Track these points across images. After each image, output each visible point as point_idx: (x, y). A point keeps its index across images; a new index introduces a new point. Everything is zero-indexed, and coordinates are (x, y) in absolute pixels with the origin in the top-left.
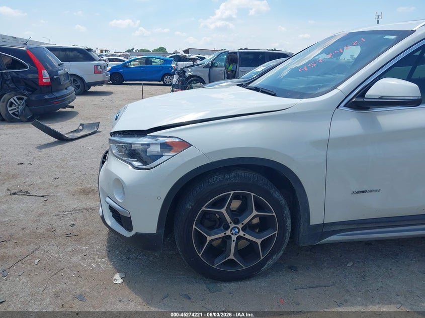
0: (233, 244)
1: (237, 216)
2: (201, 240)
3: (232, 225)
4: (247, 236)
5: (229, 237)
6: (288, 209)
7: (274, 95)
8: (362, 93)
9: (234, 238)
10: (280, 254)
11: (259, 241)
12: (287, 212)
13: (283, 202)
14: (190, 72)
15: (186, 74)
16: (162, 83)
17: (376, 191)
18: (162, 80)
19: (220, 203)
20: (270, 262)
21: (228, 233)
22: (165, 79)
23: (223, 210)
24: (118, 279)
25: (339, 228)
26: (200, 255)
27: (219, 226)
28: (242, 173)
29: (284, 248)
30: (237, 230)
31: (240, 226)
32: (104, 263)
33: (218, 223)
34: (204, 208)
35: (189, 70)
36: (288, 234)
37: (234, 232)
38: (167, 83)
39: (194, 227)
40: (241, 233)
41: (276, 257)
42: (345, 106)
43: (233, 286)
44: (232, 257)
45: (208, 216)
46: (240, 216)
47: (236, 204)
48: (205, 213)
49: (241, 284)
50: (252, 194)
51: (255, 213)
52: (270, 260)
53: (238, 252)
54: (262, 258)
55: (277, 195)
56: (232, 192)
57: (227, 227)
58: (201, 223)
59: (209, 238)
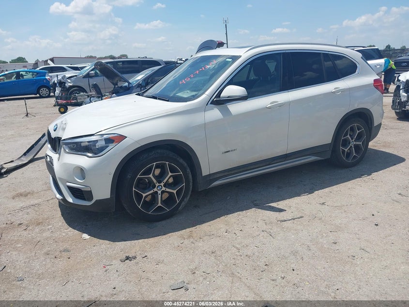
0: (160, 196)
1: (159, 178)
2: (139, 197)
3: (157, 185)
4: (168, 190)
5: (156, 192)
6: (189, 169)
7: (168, 101)
8: (219, 95)
9: (159, 192)
10: (188, 198)
11: (175, 192)
12: (188, 170)
13: (186, 164)
14: (70, 83)
15: (66, 85)
16: (38, 95)
17: (235, 150)
18: (38, 92)
19: (148, 171)
20: (183, 203)
21: (155, 190)
22: (41, 92)
23: (151, 176)
24: (86, 236)
25: (218, 175)
26: (140, 207)
27: (149, 187)
28: (159, 151)
29: (190, 193)
30: (161, 187)
31: (162, 184)
32: (70, 231)
33: (148, 185)
34: (138, 176)
35: (69, 81)
36: (191, 184)
37: (159, 188)
38: (44, 95)
39: (134, 189)
40: (164, 189)
41: (186, 200)
42: (211, 104)
43: (164, 222)
44: (160, 204)
45: (141, 182)
46: (161, 178)
47: (157, 172)
48: (140, 179)
49: (168, 221)
50: (167, 163)
51: (170, 174)
52: (183, 202)
53: (163, 202)
54: (178, 202)
55: (181, 161)
56: (155, 163)
57: (154, 187)
58: (137, 187)
59: (144, 195)
